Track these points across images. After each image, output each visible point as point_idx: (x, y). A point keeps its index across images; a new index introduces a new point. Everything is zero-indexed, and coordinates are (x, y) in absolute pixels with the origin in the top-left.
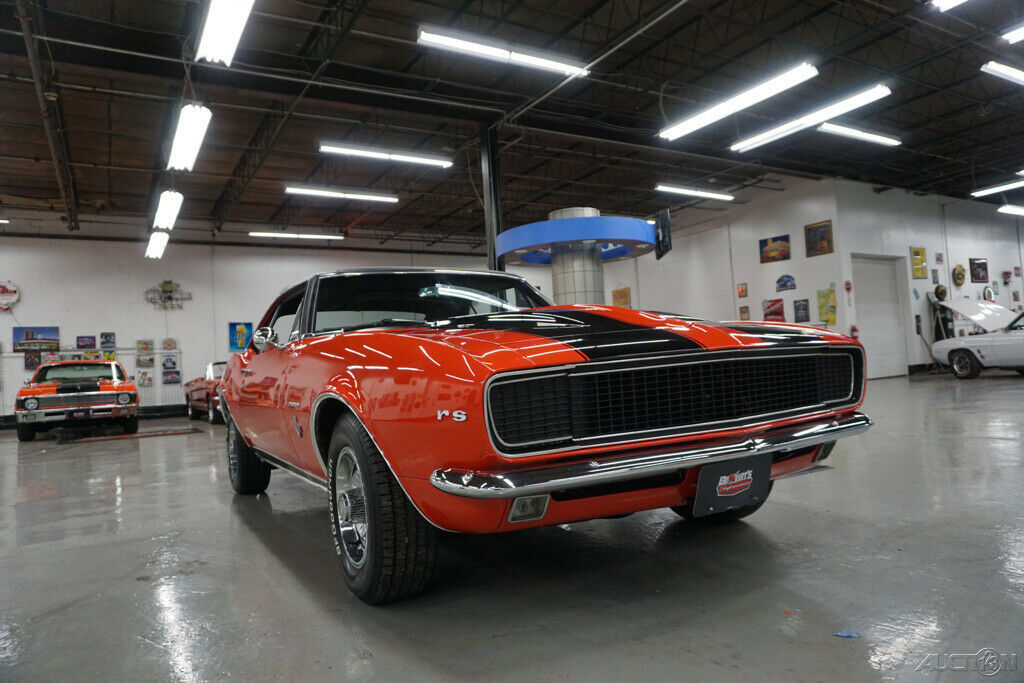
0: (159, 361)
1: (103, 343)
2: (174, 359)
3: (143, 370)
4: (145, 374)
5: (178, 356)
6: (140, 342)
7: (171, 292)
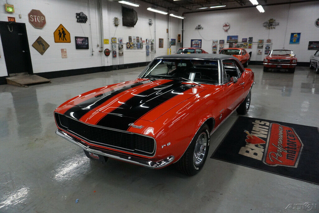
0: (264, 47)
1: (249, 41)
2: (269, 46)
3: (259, 49)
4: (259, 51)
5: (271, 45)
6: (260, 40)
7: (272, 23)
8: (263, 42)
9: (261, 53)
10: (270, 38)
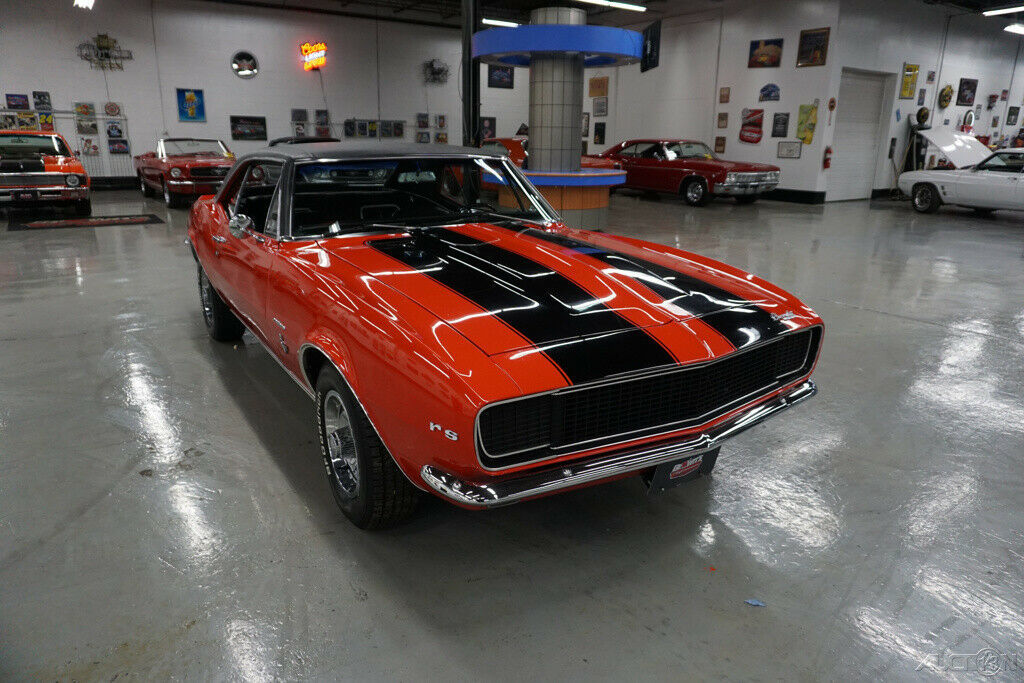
0: (102, 128)
1: (36, 104)
2: (119, 127)
3: (86, 137)
4: (88, 141)
5: (123, 123)
6: (78, 105)
7: (108, 48)
8: (94, 114)
9: (95, 148)
10: (114, 100)
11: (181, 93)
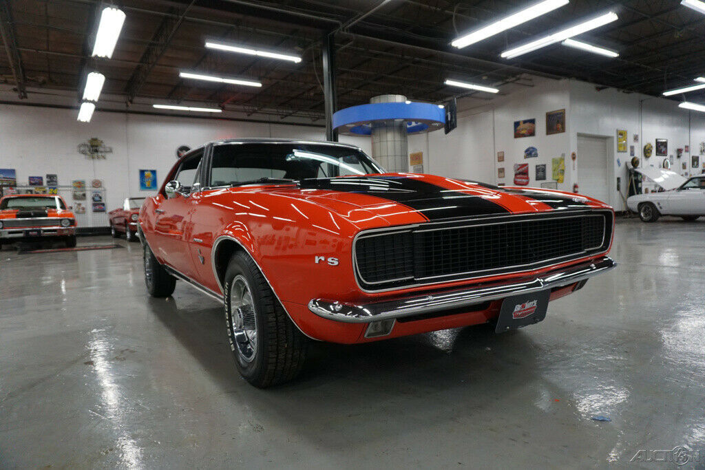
0: (89, 195)
1: (48, 182)
2: (100, 195)
3: (78, 202)
4: (79, 205)
5: (103, 192)
6: (75, 182)
7: (97, 146)
8: (84, 187)
9: (83, 209)
10: (99, 178)
11: (142, 172)
